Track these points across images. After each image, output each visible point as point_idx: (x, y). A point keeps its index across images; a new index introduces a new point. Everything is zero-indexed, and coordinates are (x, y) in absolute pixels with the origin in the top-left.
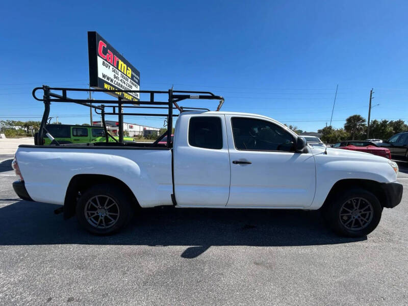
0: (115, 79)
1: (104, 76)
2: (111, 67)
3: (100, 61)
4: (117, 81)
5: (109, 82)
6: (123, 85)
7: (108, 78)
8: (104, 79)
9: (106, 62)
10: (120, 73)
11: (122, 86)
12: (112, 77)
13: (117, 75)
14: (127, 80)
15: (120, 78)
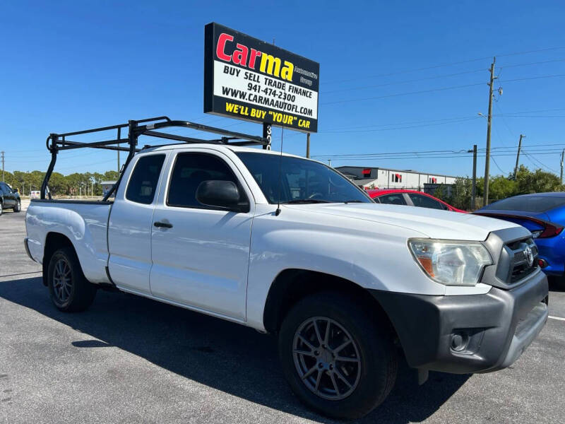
0: (249, 92)
1: (225, 91)
2: (243, 71)
3: (218, 66)
4: (256, 93)
5: (238, 98)
6: (271, 97)
7: (234, 93)
8: (225, 96)
9: (230, 66)
10: (262, 78)
11: (267, 101)
12: (244, 89)
13: (254, 84)
14: (283, 87)
15: (264, 87)
